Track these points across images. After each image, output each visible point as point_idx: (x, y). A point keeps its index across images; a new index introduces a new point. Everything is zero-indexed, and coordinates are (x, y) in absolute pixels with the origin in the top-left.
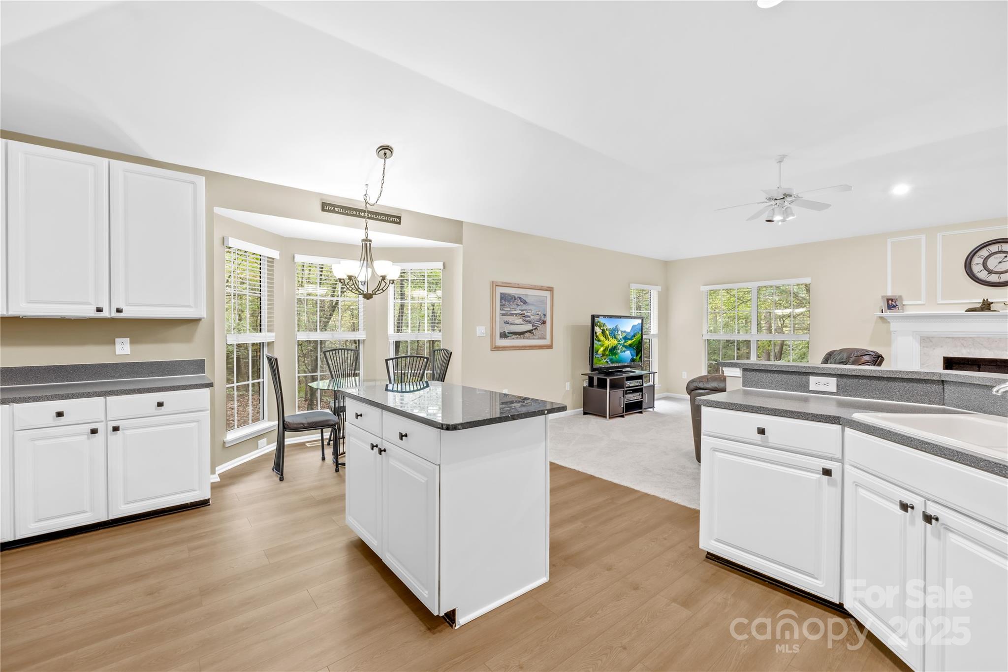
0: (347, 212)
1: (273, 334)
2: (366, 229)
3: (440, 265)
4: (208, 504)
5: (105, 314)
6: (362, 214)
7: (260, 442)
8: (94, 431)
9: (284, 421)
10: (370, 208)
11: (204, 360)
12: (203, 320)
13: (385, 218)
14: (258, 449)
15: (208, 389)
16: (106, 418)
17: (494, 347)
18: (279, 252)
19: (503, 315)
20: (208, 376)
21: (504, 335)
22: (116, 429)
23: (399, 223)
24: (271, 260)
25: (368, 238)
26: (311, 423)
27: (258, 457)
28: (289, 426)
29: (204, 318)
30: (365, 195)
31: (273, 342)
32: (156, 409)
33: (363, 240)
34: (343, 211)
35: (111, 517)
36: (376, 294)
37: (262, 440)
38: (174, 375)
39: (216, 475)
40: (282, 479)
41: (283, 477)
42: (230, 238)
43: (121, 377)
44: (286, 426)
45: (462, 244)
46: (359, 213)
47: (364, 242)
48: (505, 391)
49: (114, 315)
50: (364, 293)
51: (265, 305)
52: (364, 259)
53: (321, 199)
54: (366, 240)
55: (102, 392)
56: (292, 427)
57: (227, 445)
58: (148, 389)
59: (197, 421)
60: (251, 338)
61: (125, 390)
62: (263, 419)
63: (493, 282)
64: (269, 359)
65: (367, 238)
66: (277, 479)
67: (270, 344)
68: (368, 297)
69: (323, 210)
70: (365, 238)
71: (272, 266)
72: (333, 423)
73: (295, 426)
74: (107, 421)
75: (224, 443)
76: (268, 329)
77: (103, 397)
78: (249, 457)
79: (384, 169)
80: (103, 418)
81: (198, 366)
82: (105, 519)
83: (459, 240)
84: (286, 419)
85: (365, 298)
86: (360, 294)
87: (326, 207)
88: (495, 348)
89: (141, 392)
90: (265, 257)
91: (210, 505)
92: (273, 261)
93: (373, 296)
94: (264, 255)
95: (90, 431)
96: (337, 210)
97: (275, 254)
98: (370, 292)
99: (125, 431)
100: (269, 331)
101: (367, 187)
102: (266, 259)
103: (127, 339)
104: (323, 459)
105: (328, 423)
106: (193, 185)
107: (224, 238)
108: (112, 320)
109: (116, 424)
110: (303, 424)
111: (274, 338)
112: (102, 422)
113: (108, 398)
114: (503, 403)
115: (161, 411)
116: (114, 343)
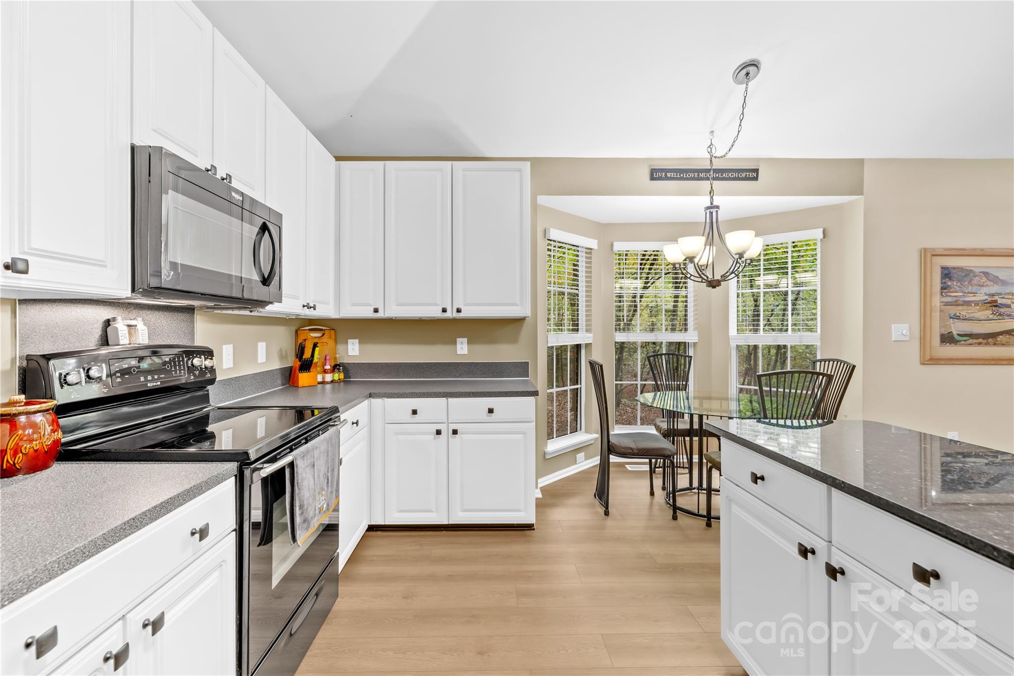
0: (682, 175)
1: (591, 335)
2: (710, 193)
3: (818, 234)
4: (533, 528)
5: (448, 315)
6: (702, 175)
7: (578, 456)
8: (439, 432)
9: (609, 441)
10: (717, 164)
11: (528, 362)
12: (527, 319)
13: (735, 175)
14: (576, 464)
15: (533, 397)
16: (448, 420)
17: (928, 357)
18: (597, 241)
19: (947, 304)
20: (532, 381)
21: (947, 339)
22: (455, 432)
23: (756, 179)
24: (589, 250)
25: (715, 204)
26: (642, 449)
27: (576, 473)
28: (615, 449)
29: (528, 317)
30: (709, 147)
31: (591, 343)
32: (488, 416)
33: (708, 208)
34: (677, 175)
35: (451, 522)
36: (725, 281)
37: (580, 454)
38: (502, 378)
39: (539, 491)
40: (607, 513)
41: (608, 511)
42: (551, 229)
43: (460, 376)
44: (611, 448)
45: (862, 194)
46: (698, 175)
47: (708, 211)
48: (952, 435)
49: (456, 315)
50: (709, 279)
51: (583, 302)
52: (709, 234)
53: (650, 166)
54: (711, 208)
55: (445, 393)
56: (618, 451)
57: (548, 457)
58: (480, 393)
59: (523, 433)
60: (568, 339)
61: (462, 393)
62: (581, 429)
63: (925, 250)
64: (592, 364)
65: (712, 204)
66: (601, 510)
67: (588, 346)
68: (714, 284)
69: (652, 178)
70: (709, 204)
71: (590, 258)
72: (670, 453)
73: (623, 450)
74: (448, 423)
75: (545, 453)
76: (586, 329)
77: (445, 398)
78: (568, 472)
79: (745, 97)
80: (445, 420)
81: (522, 369)
82: (446, 523)
83: (858, 190)
84: (612, 439)
85: (710, 286)
86: (702, 282)
87: (657, 174)
88: (931, 359)
89: (475, 396)
90: (583, 248)
91: (534, 529)
92: (591, 252)
93: (722, 283)
94: (583, 245)
95: (435, 431)
96: (669, 176)
97: (593, 243)
98: (718, 277)
99: (463, 436)
100: (588, 331)
101: (712, 135)
102: (584, 250)
103: (464, 339)
104: (652, 493)
105: (663, 453)
106: (519, 172)
107: (545, 230)
108: (454, 320)
109: (455, 427)
110: (632, 449)
111: (592, 339)
112: (445, 423)
113: (449, 399)
114: (947, 455)
115: (491, 418)
116: (456, 343)
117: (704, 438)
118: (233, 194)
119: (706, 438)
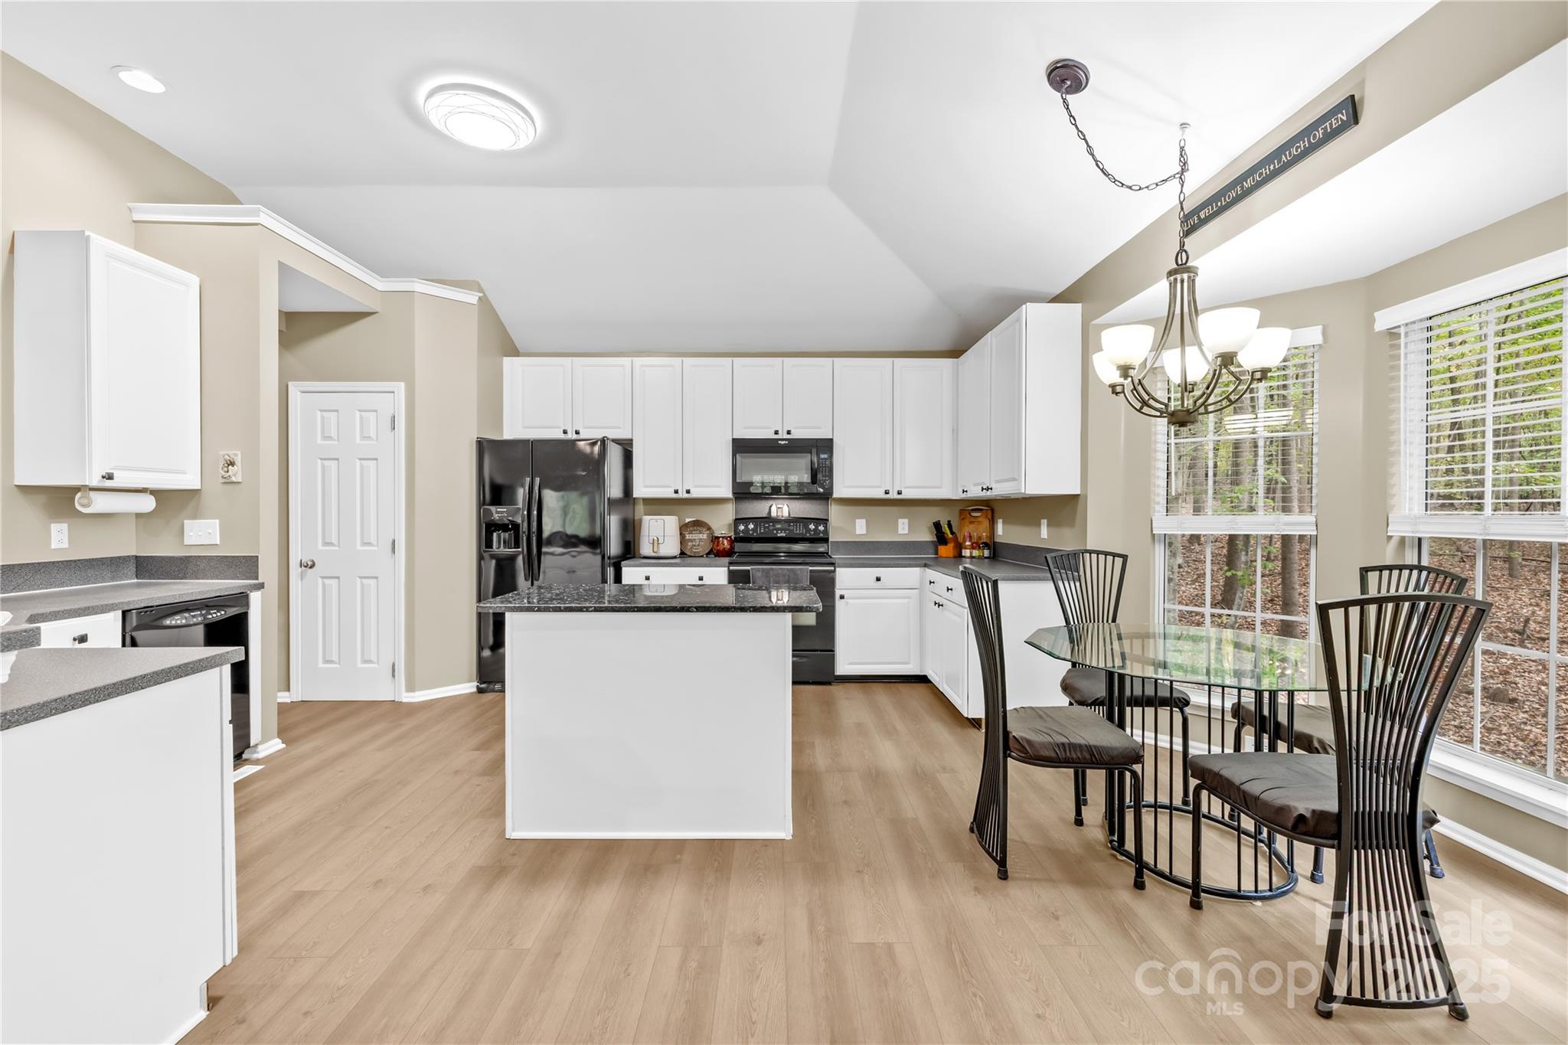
0: (1219, 204)
6: (1247, 184)
13: (1304, 144)
23: (1353, 121)
34: (1213, 208)
96: (1204, 216)
117: (1127, 708)
118: (780, 442)
119: (1130, 708)
